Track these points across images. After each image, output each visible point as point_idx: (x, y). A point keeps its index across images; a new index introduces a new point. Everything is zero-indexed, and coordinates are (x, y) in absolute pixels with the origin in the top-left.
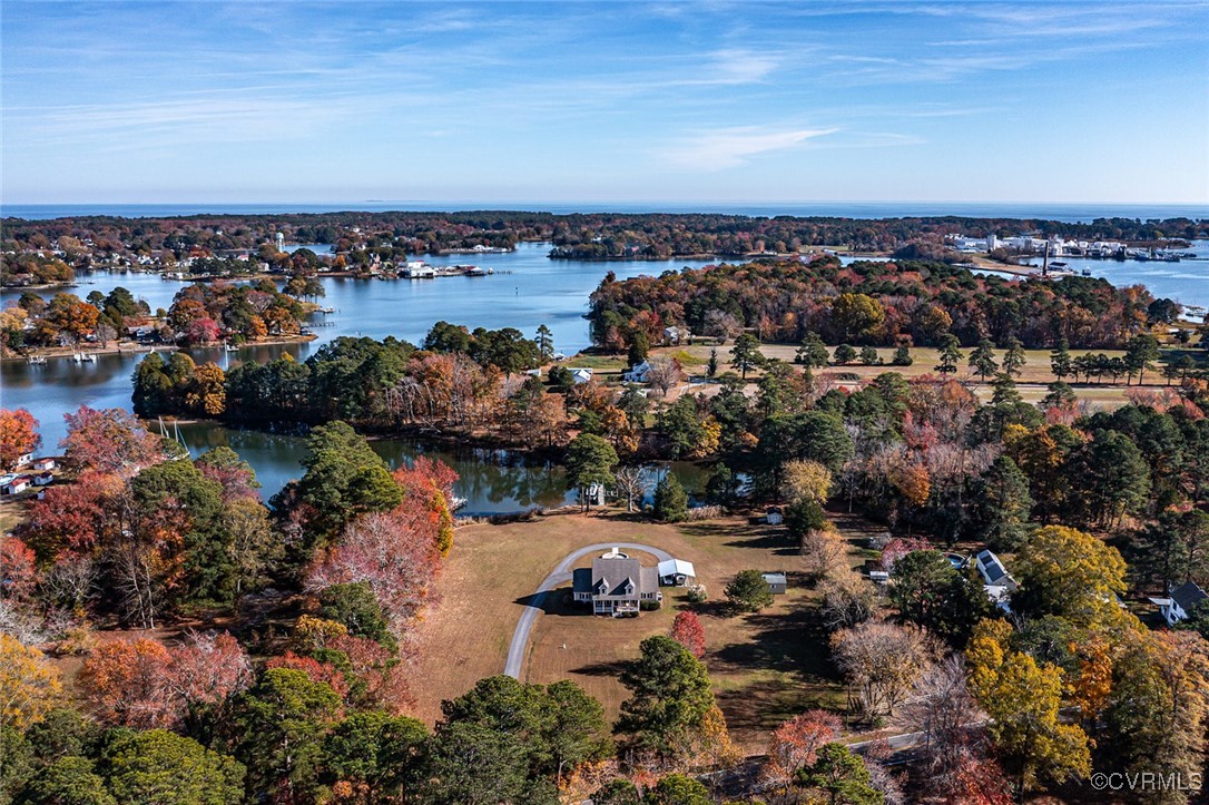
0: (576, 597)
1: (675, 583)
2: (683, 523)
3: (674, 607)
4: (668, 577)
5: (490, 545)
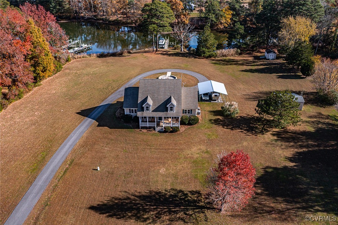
0: (127, 111)
1: (211, 99)
2: (214, 58)
3: (210, 120)
4: (205, 94)
5: (89, 69)
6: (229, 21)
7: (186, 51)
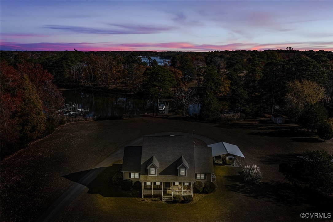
1: (225, 163)
4: (218, 157)
5: (83, 132)
6: (228, 90)
7: (188, 116)
